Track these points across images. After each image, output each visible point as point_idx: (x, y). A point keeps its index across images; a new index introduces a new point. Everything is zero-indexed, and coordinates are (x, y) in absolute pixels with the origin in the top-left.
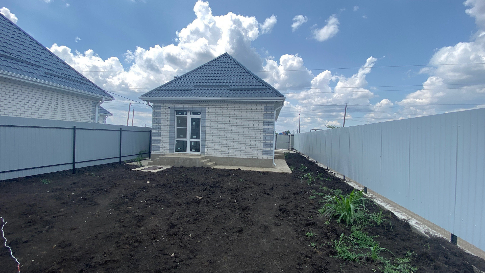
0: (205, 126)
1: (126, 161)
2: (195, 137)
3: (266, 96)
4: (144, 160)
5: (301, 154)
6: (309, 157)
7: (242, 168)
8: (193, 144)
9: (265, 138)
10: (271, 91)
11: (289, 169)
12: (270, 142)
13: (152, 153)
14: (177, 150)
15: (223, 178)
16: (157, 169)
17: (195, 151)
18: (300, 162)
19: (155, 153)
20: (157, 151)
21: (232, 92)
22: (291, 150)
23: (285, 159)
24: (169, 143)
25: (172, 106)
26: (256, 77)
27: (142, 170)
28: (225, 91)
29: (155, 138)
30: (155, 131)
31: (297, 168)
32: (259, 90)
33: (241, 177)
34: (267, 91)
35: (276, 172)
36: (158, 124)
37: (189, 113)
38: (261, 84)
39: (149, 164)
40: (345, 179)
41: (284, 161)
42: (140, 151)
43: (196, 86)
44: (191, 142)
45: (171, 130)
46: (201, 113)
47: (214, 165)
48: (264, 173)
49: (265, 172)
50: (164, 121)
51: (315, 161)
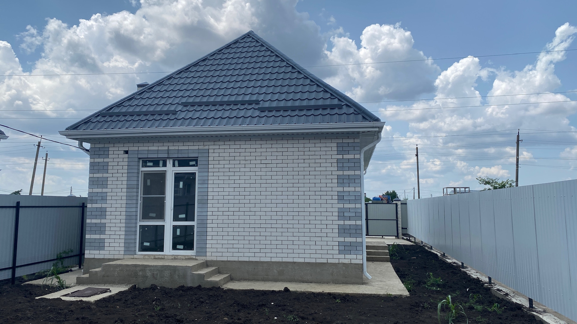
0: (206, 190)
1: (27, 275)
2: (183, 216)
3: (340, 121)
4: (67, 272)
5: (426, 246)
6: (444, 254)
7: (293, 287)
8: (178, 233)
9: (342, 215)
10: (352, 110)
11: (401, 286)
12: (353, 223)
13: (86, 256)
14: (143, 249)
15: (249, 314)
16: (96, 294)
17: (184, 249)
18: (425, 267)
19: (92, 256)
20: (97, 252)
21: (266, 113)
22: (403, 239)
23: (391, 261)
24: (123, 233)
25: (132, 148)
26: (317, 81)
27: (63, 298)
28: (249, 113)
29: (94, 221)
30: (95, 206)
31: (419, 283)
32: (324, 108)
33: (291, 309)
34: (340, 110)
35: (371, 294)
36: (100, 190)
37: (169, 163)
38: (329, 95)
39: (80, 282)
40: (533, 307)
41: (389, 265)
42: (59, 253)
43: (185, 105)
44: (175, 228)
45: (129, 202)
46: (197, 163)
47: (228, 282)
48: (346, 298)
49: (347, 295)
50: (114, 183)
51: (461, 264)
